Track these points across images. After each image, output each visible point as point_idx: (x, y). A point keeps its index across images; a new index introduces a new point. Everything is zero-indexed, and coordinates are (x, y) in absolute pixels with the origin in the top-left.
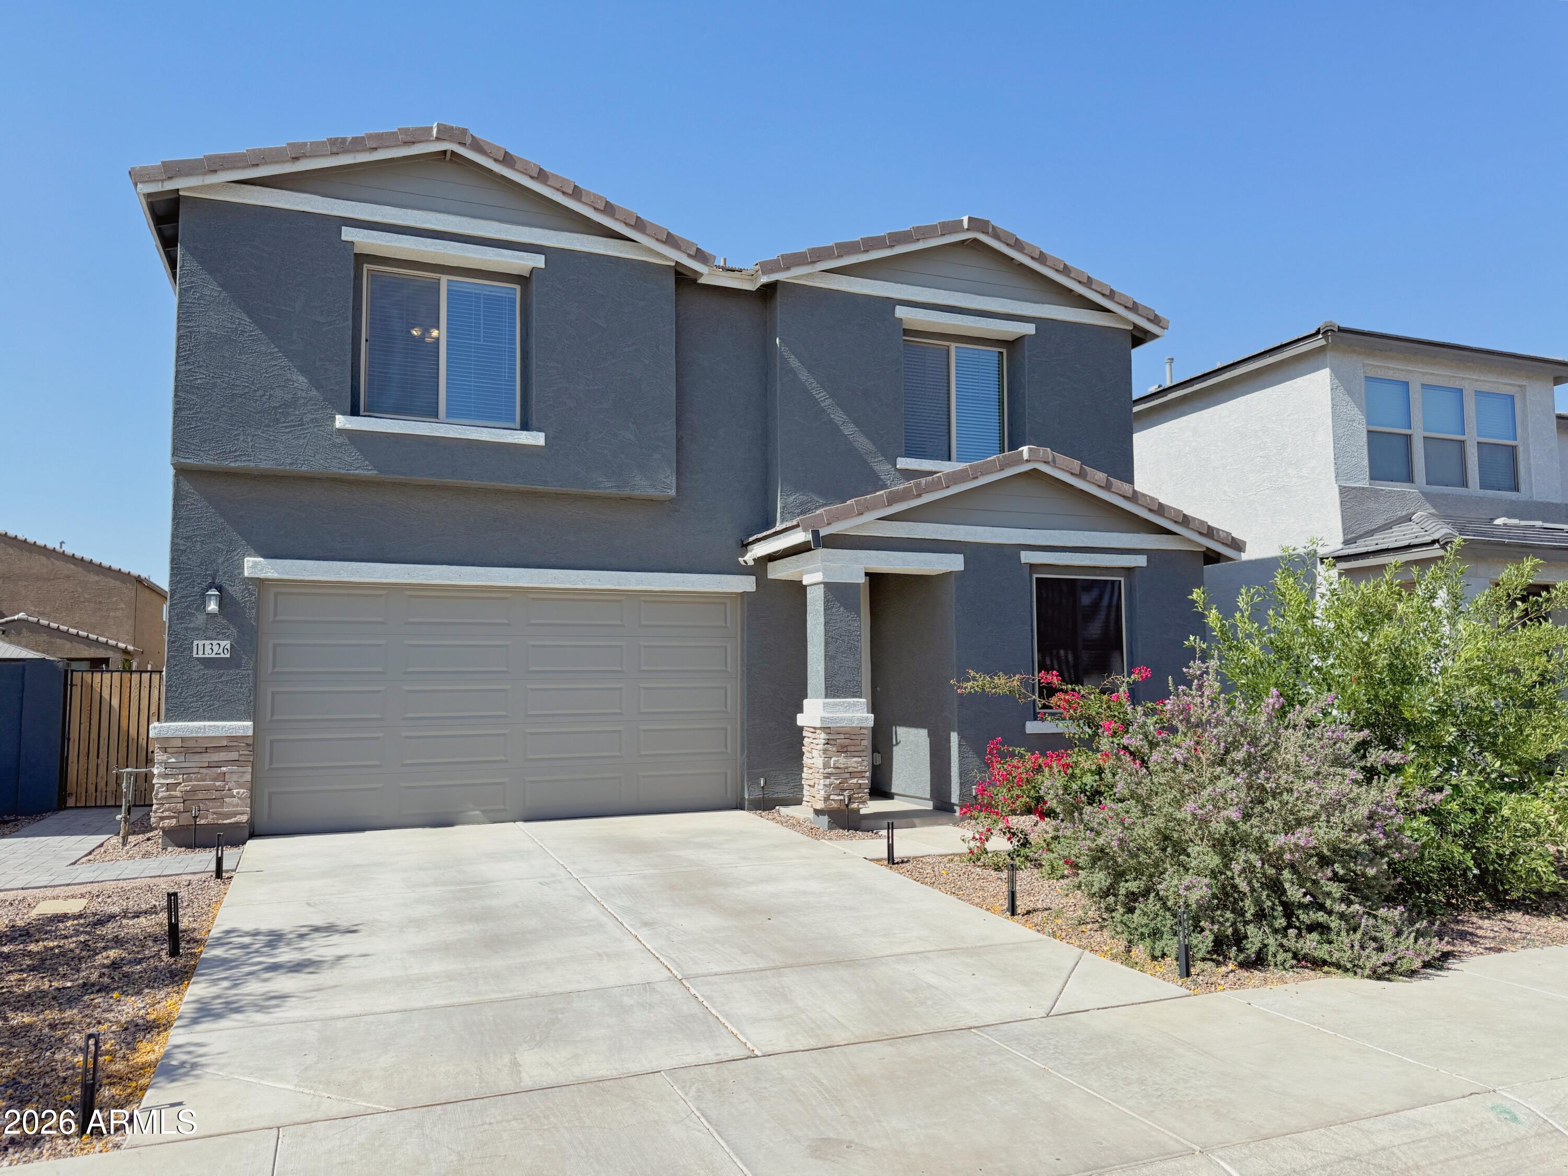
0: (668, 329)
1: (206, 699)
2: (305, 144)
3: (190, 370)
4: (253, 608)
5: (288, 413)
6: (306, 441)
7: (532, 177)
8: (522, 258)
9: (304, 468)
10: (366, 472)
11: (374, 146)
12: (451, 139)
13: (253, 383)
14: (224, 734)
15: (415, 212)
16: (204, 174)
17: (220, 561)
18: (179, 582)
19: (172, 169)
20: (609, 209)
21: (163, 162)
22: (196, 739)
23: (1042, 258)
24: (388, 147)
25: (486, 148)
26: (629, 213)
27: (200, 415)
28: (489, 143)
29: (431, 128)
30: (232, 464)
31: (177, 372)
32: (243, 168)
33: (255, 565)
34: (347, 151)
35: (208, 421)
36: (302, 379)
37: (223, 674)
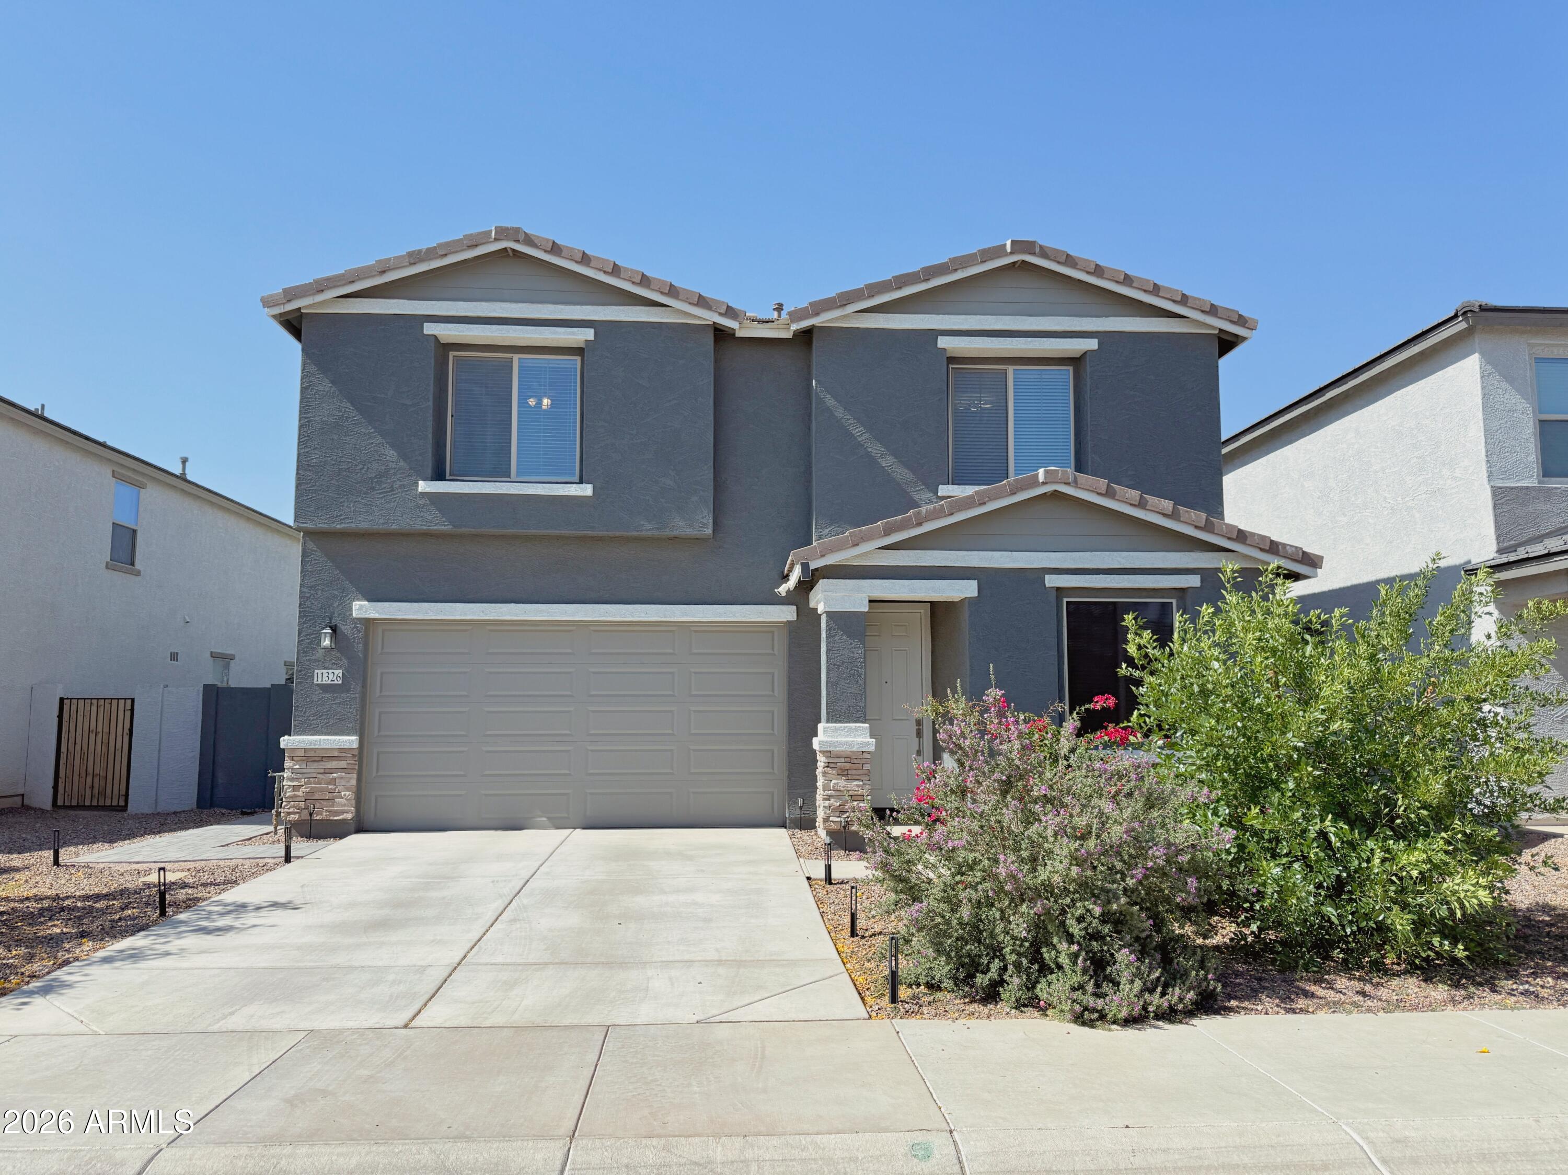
0: (706, 382)
1: (324, 717)
2: (389, 259)
3: (307, 452)
4: (360, 643)
5: (381, 482)
6: (396, 503)
7: (577, 262)
8: (573, 334)
9: (394, 527)
10: (443, 527)
11: (443, 253)
12: (507, 238)
13: (355, 459)
14: (335, 747)
15: (483, 304)
16: (314, 294)
17: (335, 605)
18: (304, 623)
19: (291, 294)
20: (645, 281)
21: (284, 290)
22: (315, 750)
23: (1098, 271)
24: (456, 252)
25: (536, 241)
26: (663, 282)
27: (315, 488)
28: (538, 237)
29: (491, 231)
30: (338, 526)
31: (299, 455)
32: (344, 285)
33: (361, 607)
34: (421, 260)
35: (320, 493)
36: (392, 452)
37: (337, 697)
